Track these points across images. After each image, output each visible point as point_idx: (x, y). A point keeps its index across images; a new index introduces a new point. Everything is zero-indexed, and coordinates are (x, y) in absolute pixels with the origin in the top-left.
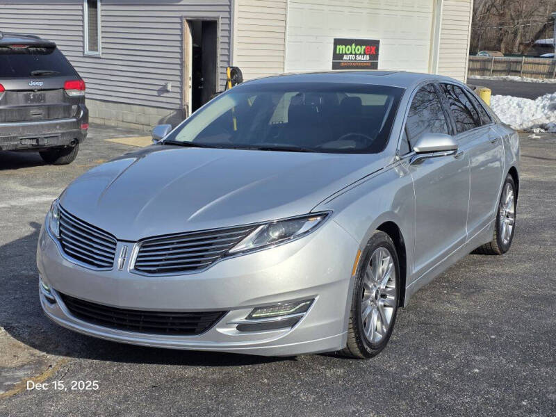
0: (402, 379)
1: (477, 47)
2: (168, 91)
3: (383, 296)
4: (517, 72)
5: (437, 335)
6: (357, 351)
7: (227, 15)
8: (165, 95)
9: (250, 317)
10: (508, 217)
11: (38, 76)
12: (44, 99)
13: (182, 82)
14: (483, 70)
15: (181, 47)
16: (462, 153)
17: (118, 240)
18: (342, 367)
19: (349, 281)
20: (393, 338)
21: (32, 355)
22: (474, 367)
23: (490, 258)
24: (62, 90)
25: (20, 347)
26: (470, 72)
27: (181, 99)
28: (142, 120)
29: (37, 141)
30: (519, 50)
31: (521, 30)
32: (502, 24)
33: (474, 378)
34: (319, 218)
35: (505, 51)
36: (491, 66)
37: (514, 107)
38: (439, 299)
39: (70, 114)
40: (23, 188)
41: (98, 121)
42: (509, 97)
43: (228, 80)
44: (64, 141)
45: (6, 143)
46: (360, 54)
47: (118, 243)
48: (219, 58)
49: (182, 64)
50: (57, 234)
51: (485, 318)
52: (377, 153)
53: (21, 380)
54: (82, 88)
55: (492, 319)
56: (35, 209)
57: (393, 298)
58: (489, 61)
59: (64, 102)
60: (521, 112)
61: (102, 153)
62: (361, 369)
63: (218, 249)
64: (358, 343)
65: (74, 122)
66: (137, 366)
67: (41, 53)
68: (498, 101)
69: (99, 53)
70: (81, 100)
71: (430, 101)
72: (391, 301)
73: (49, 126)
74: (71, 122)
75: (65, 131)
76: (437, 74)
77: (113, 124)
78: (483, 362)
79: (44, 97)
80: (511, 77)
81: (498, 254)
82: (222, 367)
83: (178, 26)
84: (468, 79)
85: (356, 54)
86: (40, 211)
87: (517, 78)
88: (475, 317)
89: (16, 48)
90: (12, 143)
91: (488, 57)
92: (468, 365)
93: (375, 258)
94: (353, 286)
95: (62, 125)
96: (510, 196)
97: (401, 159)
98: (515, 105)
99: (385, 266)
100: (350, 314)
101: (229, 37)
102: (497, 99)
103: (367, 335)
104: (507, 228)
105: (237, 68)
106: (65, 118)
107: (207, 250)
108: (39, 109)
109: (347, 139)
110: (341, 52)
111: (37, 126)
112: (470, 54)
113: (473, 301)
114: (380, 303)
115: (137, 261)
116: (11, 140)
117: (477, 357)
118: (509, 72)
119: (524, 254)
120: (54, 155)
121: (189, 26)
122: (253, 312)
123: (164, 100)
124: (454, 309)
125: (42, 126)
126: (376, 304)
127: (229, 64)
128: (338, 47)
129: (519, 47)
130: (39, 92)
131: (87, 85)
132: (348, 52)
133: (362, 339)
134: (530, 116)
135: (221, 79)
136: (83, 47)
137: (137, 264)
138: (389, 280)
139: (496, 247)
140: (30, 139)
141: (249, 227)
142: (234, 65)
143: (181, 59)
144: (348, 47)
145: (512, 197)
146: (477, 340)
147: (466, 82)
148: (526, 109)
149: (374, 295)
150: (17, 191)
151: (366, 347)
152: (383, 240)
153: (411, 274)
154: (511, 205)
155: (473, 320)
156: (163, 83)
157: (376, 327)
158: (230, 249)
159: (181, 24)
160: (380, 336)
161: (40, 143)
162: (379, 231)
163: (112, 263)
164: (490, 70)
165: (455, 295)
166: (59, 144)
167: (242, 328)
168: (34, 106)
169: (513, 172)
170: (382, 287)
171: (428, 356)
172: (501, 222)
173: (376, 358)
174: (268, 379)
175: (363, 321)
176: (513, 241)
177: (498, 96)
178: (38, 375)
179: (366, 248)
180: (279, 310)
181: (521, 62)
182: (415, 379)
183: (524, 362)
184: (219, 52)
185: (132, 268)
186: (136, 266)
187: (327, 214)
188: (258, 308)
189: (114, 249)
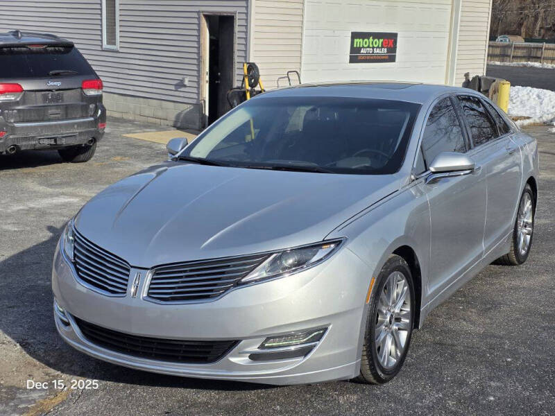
0: (417, 407)
1: (497, 31)
2: (185, 86)
3: (398, 320)
4: (537, 58)
5: (453, 357)
6: (371, 378)
7: (244, 10)
8: (183, 89)
9: (262, 347)
10: (525, 226)
11: (56, 76)
12: (62, 99)
13: (199, 77)
14: (503, 56)
15: (199, 42)
16: (479, 168)
17: (132, 267)
18: (355, 392)
19: (362, 310)
20: (408, 360)
21: (47, 374)
22: (489, 395)
23: (507, 269)
24: (79, 90)
25: (35, 366)
26: (489, 58)
27: (198, 94)
28: (160, 114)
29: (55, 141)
30: (540, 35)
31: (542, 14)
32: (522, 9)
33: (489, 406)
34: (333, 246)
35: (526, 36)
36: (511, 52)
37: (534, 99)
38: (455, 315)
39: (87, 112)
40: (42, 189)
41: (116, 115)
42: (529, 88)
43: (244, 76)
44: (82, 140)
45: (24, 143)
46: (378, 47)
47: (132, 269)
48: (236, 54)
49: (199, 59)
50: (72, 257)
51: (501, 338)
52: (392, 173)
53: (35, 402)
54: (100, 87)
55: (509, 339)
56: (52, 211)
57: (408, 321)
58: (509, 46)
59: (82, 101)
60: (541, 104)
61: (120, 149)
62: (376, 396)
63: (230, 278)
64: (371, 370)
65: (91, 121)
66: (151, 389)
67: (59, 52)
68: (517, 92)
69: (117, 47)
70: (98, 99)
71: (448, 106)
72: (406, 324)
73: (67, 126)
74: (89, 122)
75: (83, 131)
76: (454, 85)
77: (131, 118)
78: (499, 388)
79: (62, 97)
80: (531, 63)
81: (515, 265)
82: (235, 392)
83: (196, 21)
84: (487, 65)
85: (373, 48)
86: (58, 213)
87: (537, 64)
88: (491, 336)
89: (34, 48)
90: (30, 143)
91: (507, 43)
92: (483, 392)
93: (389, 283)
94: (367, 313)
95: (79, 125)
96: (528, 205)
97: (417, 179)
98: (535, 96)
99: (399, 290)
100: (363, 342)
101: (246, 33)
102: (517, 90)
103: (381, 361)
104: (524, 237)
105: (254, 64)
106: (83, 117)
107: (219, 279)
108: (57, 109)
109: (361, 155)
110: (358, 46)
111: (55, 125)
112: (490, 40)
113: (489, 318)
114: (395, 327)
115: (150, 289)
116: (29, 140)
117: (492, 383)
118: (529, 58)
119: (542, 265)
120: (72, 154)
121: (206, 20)
122: (266, 341)
123: (181, 94)
124: (470, 328)
125: (60, 125)
126: (390, 329)
127: (246, 59)
128: (356, 40)
129: (540, 31)
130: (57, 92)
131: (104, 84)
132: (365, 46)
133: (376, 365)
134: (550, 107)
135: (238, 75)
136: (101, 41)
137: (150, 291)
138: (404, 303)
139: (514, 258)
140: (48, 138)
141: (262, 256)
142: (251, 61)
143: (198, 53)
144: (366, 40)
145: (530, 207)
146: (492, 363)
147: (485, 74)
148: (546, 101)
149: (388, 319)
150: (35, 192)
151: (380, 373)
152: (397, 264)
153: (427, 296)
154: (529, 215)
155: (488, 340)
156: (180, 77)
157: (390, 351)
158: (243, 278)
159: (199, 18)
160: (394, 361)
161: (58, 143)
162: (394, 255)
163: (125, 290)
164: (509, 56)
165: (471, 312)
166: (76, 143)
167: (254, 357)
168: (52, 106)
169: (531, 181)
170: (397, 311)
171: (443, 381)
172: (519, 233)
173: (390, 383)
174: (280, 406)
175: (377, 347)
176: (531, 250)
177: (517, 87)
178: (52, 397)
179: (380, 274)
180: (291, 340)
181: (542, 48)
182: (429, 408)
183: (540, 389)
184: (236, 47)
185: (145, 295)
186: (149, 294)
187: (340, 242)
188: (271, 338)
189: (128, 276)
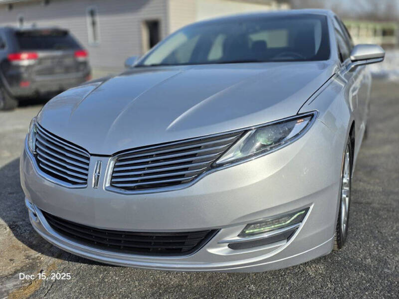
9: (242, 234)
17: (92, 155)
19: (339, 185)
25: (18, 248)
34: (306, 120)
47: (92, 158)
50: (33, 149)
63: (203, 160)
72: (347, 192)
107: (190, 162)
115: (113, 177)
122: (246, 228)
137: (113, 180)
158: (217, 160)
163: (86, 180)
167: (233, 246)
180: (273, 224)
185: (108, 185)
186: (112, 183)
187: (312, 116)
188: (251, 224)
189: (88, 164)
